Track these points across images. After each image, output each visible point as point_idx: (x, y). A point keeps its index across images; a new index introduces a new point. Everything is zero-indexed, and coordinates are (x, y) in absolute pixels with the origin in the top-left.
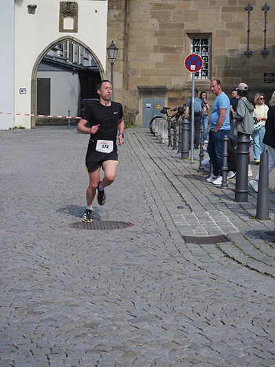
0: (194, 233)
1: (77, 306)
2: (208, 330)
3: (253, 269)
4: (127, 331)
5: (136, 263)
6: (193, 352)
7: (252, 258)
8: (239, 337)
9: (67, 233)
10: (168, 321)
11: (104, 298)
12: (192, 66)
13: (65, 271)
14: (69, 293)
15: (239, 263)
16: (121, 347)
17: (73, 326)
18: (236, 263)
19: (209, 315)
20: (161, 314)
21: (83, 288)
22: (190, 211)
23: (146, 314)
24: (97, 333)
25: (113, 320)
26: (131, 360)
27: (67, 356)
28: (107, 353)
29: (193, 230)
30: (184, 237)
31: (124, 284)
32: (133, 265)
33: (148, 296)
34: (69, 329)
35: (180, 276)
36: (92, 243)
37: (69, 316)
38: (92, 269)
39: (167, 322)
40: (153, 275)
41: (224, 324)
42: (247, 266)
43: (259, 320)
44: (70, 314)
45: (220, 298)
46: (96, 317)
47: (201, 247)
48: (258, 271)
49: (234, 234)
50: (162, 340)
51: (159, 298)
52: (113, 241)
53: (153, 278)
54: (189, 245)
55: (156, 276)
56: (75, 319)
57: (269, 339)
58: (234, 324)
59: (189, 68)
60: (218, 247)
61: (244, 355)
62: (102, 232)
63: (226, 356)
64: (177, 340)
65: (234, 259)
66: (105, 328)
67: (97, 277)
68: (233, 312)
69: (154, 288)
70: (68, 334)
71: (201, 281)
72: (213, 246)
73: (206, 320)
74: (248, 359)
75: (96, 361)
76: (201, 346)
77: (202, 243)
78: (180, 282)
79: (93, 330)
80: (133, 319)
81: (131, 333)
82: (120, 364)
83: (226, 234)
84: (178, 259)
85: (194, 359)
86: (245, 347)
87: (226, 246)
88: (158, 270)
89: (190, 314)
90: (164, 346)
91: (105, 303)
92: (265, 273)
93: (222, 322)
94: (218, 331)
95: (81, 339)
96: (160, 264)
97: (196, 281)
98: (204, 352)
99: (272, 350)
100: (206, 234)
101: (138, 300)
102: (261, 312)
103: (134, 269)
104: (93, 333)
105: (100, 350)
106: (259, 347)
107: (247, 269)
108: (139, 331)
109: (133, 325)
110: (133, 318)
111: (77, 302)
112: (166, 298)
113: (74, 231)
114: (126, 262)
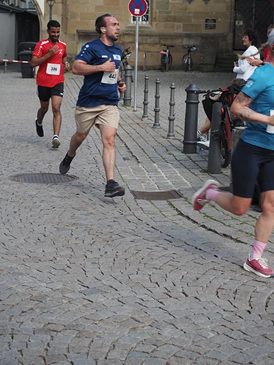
0: (144, 187)
1: (21, 274)
2: (170, 304)
3: (210, 230)
4: (79, 305)
5: (83, 222)
6: (155, 331)
7: (208, 216)
8: (205, 312)
9: (7, 187)
10: (125, 292)
11: (51, 264)
12: (136, 10)
13: (7, 232)
14: (13, 258)
15: (195, 222)
16: (73, 326)
17: (18, 300)
18: (191, 222)
19: (169, 285)
20: (116, 284)
21: (27, 252)
22: (136, 162)
23: (99, 284)
24: (45, 308)
25: (63, 292)
26: (87, 342)
27: (12, 338)
28: (59, 334)
29: (143, 184)
30: (132, 192)
31: (72, 247)
32: (81, 225)
33: (101, 262)
34: (14, 304)
35: (134, 237)
36: (35, 199)
37: (14, 286)
38: (36, 229)
39: (124, 294)
40: (104, 236)
41: (186, 296)
42: (204, 226)
43: (224, 291)
44: (14, 284)
45: (179, 264)
46: (43, 288)
47: (152, 204)
48: (216, 232)
49: (187, 189)
50: (120, 316)
51: (112, 264)
52: (58, 197)
53: (104, 240)
54: (139, 201)
55: (107, 237)
56: (20, 290)
57: (238, 314)
58: (198, 296)
59: (133, 12)
60: (171, 204)
61: (213, 335)
62: (45, 186)
63: (192, 337)
64: (136, 317)
65: (189, 218)
66: (54, 301)
67: (42, 239)
68: (194, 281)
69: (106, 253)
70: (13, 310)
71: (157, 244)
72: (164, 202)
73: (166, 291)
74: (218, 340)
75: (46, 344)
76: (164, 324)
77: (153, 200)
78: (133, 245)
79: (41, 304)
80: (85, 291)
81: (85, 308)
82: (74, 347)
83: (177, 189)
84: (129, 218)
85: (157, 341)
86: (213, 325)
87: (178, 203)
88: (108, 230)
89: (148, 284)
90: (122, 323)
91: (53, 270)
92: (224, 235)
93: (184, 293)
94: (181, 305)
95: (28, 316)
96: (111, 224)
97: (151, 244)
98: (168, 332)
99: (243, 328)
100: (155, 189)
101: (89, 267)
102: (225, 281)
103: (83, 229)
104: (42, 308)
105: (50, 330)
106: (228, 324)
107: (204, 229)
108: (93, 305)
109: (86, 297)
110: (86, 288)
111: (21, 269)
112: (120, 264)
113: (16, 184)
114: (73, 221)
